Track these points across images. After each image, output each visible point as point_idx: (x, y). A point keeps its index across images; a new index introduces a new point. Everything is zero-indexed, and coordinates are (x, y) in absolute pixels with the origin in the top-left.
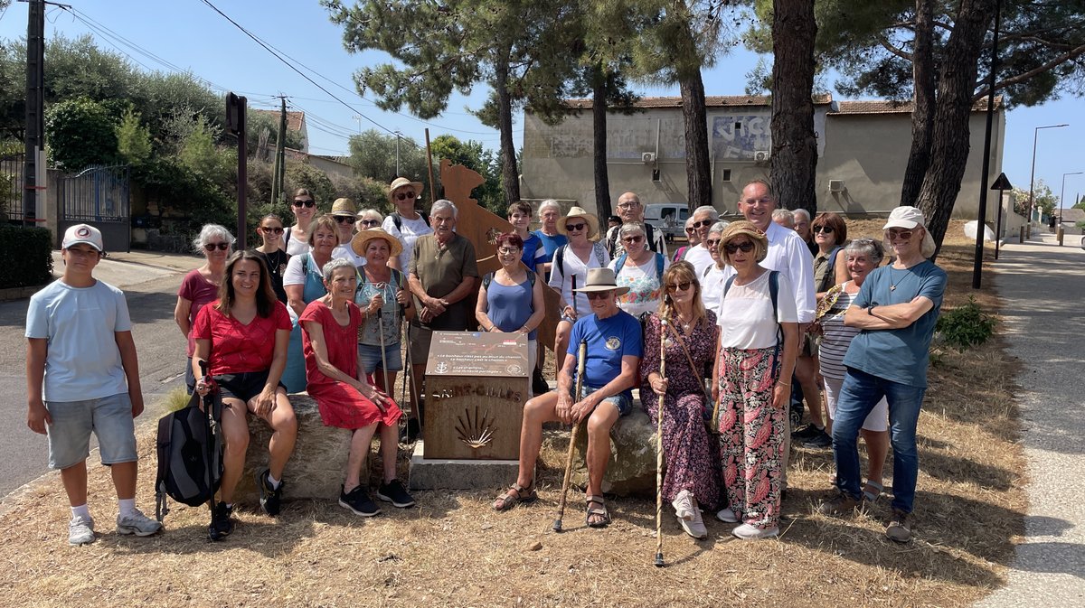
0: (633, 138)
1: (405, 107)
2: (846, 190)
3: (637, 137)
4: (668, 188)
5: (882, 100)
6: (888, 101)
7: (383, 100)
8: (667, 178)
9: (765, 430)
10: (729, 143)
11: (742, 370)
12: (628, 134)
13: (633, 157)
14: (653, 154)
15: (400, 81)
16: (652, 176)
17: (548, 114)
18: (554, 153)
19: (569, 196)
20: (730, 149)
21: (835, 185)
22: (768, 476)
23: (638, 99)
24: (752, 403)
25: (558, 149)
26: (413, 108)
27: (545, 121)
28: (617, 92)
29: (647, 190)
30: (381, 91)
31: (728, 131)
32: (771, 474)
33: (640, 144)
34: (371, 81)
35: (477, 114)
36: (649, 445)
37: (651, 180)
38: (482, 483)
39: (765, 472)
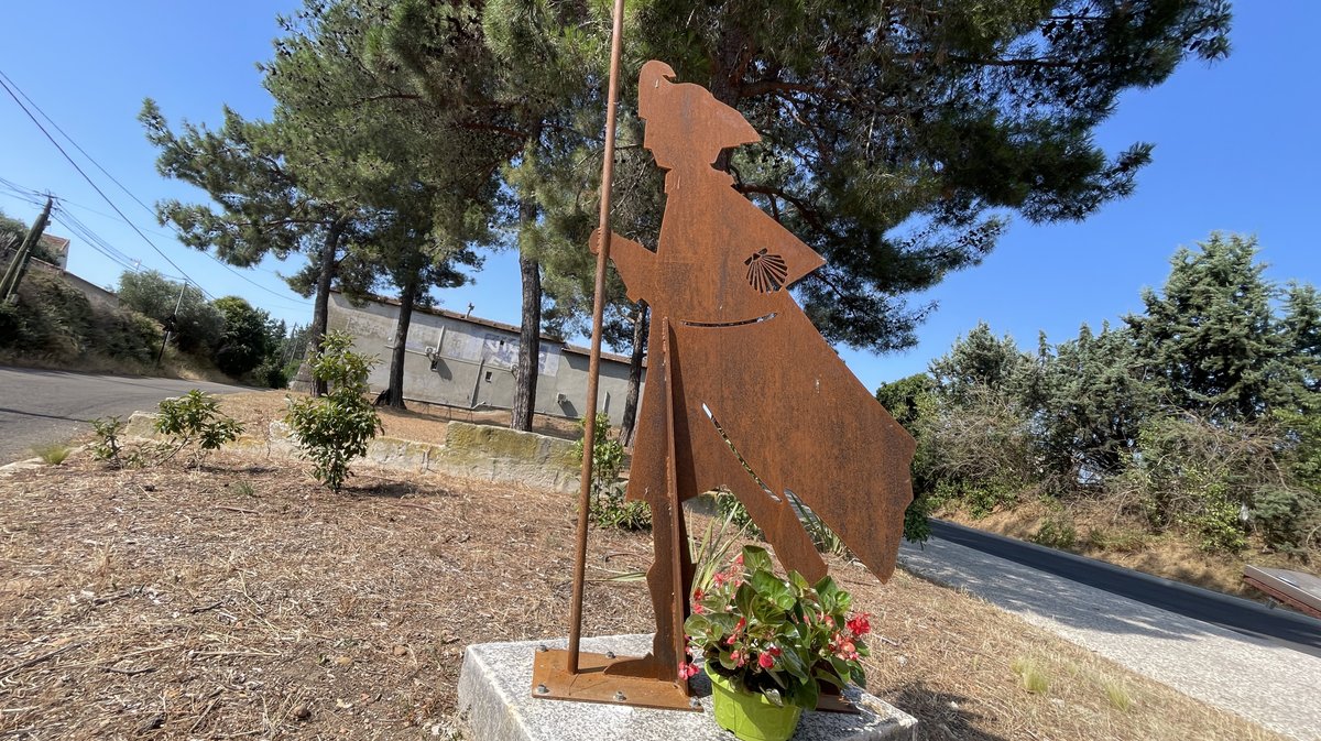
0: (421, 333)
1: (213, 249)
2: (568, 401)
7: (188, 236)
10: (494, 354)
12: (417, 330)
13: (416, 347)
14: (434, 349)
15: (213, 223)
16: (430, 365)
20: (494, 358)
21: (561, 397)
23: (436, 305)
25: (353, 327)
26: (222, 253)
28: (421, 294)
29: (425, 376)
30: (188, 227)
31: (494, 345)
33: (425, 340)
34: (180, 217)
35: (289, 280)
37: (429, 368)
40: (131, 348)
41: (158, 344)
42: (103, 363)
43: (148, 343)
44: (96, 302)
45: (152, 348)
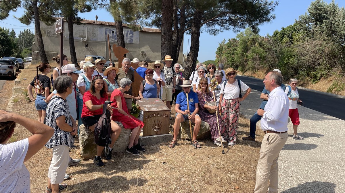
0: (78, 32)
2: (145, 54)
3: (79, 32)
4: (91, 50)
5: (158, 28)
6: (159, 29)
8: (90, 47)
9: (235, 119)
10: (111, 37)
11: (231, 104)
12: (76, 31)
13: (78, 39)
14: (85, 39)
16: (85, 46)
17: (48, 22)
18: (47, 35)
19: (54, 51)
20: (111, 39)
21: (143, 52)
22: (235, 130)
23: (82, 20)
24: (233, 113)
25: (49, 34)
27: (46, 24)
28: (74, 17)
29: (84, 51)
31: (110, 33)
32: (235, 129)
33: (81, 35)
35: (19, 19)
36: (205, 126)
37: (85, 47)
38: (160, 141)
39: (234, 129)
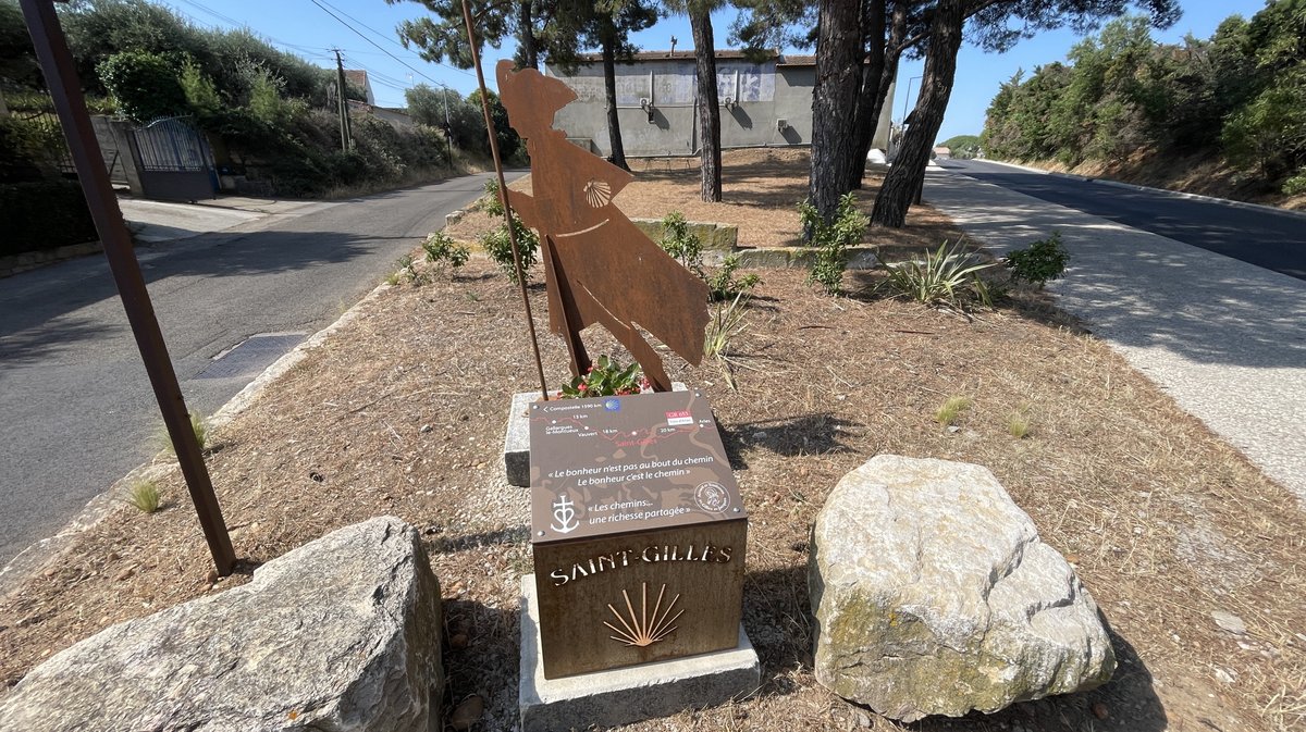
0: (632, 85)
1: (446, 58)
2: (789, 127)
3: (635, 85)
7: (426, 52)
12: (628, 83)
13: (633, 101)
14: (648, 100)
15: (439, 34)
16: (648, 119)
19: (585, 135)
21: (781, 123)
23: (639, 52)
26: (453, 60)
27: (563, 72)
29: (645, 130)
30: (423, 43)
33: (639, 92)
34: (414, 34)
40: (431, 158)
41: (445, 148)
42: (419, 176)
43: (440, 150)
44: (397, 125)
45: (444, 153)
